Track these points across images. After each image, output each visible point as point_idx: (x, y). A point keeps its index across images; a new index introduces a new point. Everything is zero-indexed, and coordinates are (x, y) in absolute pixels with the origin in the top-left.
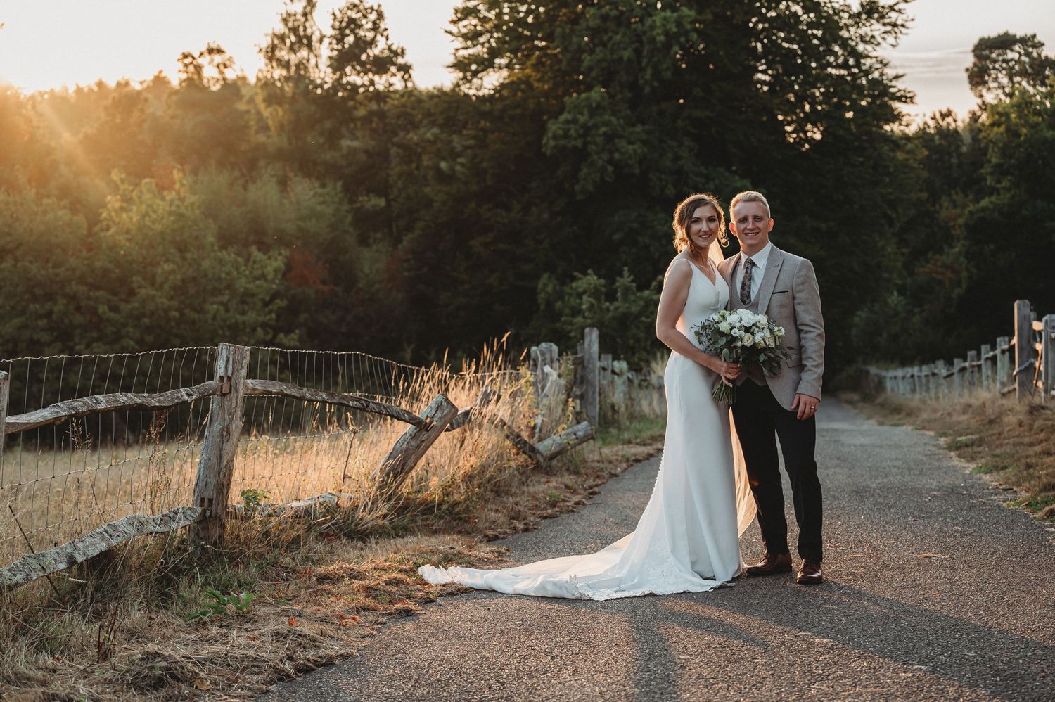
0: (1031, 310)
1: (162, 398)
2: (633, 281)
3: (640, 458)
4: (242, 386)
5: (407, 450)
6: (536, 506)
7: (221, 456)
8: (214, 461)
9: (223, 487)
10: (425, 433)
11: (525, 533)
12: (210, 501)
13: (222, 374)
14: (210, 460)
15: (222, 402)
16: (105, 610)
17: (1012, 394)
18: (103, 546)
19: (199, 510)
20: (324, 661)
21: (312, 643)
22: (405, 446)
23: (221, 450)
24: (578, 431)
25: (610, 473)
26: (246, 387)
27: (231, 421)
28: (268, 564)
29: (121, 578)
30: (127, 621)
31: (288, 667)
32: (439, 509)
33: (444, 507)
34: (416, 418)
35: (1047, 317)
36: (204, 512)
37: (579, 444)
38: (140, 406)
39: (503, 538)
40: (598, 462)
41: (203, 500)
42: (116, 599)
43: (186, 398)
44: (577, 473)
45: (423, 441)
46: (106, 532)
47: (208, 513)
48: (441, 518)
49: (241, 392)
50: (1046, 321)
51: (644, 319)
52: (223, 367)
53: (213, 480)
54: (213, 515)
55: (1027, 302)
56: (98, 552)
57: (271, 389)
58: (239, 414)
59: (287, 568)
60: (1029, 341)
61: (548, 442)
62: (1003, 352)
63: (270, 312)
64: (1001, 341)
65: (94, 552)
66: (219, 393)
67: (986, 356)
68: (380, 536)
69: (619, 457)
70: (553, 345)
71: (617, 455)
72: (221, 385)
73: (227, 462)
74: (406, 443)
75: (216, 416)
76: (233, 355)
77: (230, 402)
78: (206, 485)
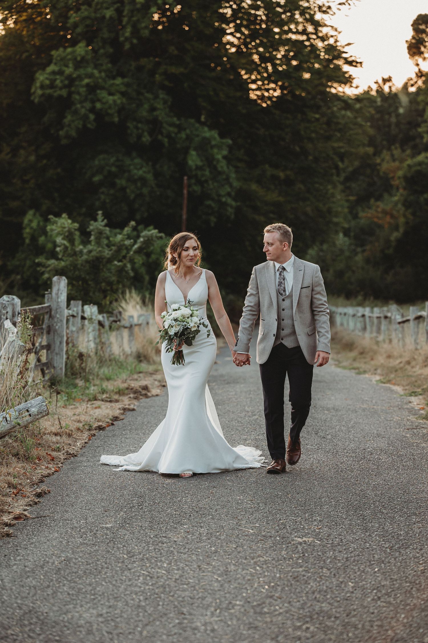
2: (106, 225)
3: (104, 425)
24: (31, 406)
25: (68, 453)
37: (34, 421)
40: (56, 434)
44: (27, 458)
51: (116, 262)
69: (80, 425)
70: (14, 297)
71: (79, 421)
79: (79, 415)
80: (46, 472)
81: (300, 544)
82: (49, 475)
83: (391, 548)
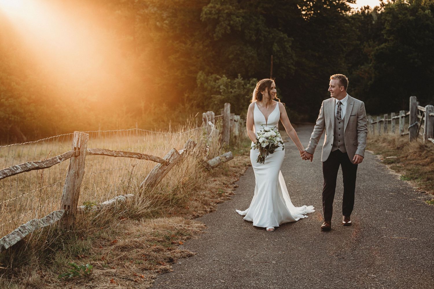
0: (417, 101)
1: (47, 162)
2: (242, 80)
4: (85, 152)
5: (157, 174)
6: (213, 196)
7: (74, 185)
8: (71, 187)
9: (75, 201)
10: (166, 166)
11: (211, 213)
12: (69, 206)
13: (75, 147)
14: (69, 187)
15: (75, 160)
16: (20, 272)
17: (407, 135)
18: (18, 238)
19: (63, 211)
22: (156, 172)
23: (74, 183)
24: (227, 155)
25: (240, 174)
26: (87, 152)
28: (96, 237)
29: (27, 253)
30: (30, 279)
32: (172, 202)
33: (174, 201)
34: (162, 160)
35: (427, 106)
36: (66, 212)
37: (227, 161)
38: (37, 168)
39: (201, 216)
40: (234, 167)
41: (65, 206)
42: (25, 265)
43: (59, 160)
44: (226, 175)
45: (165, 170)
46: (20, 230)
47: (68, 212)
48: (173, 206)
49: (85, 155)
50: (427, 108)
51: (247, 97)
52: (76, 143)
53: (70, 197)
54: (70, 213)
55: (415, 97)
56: (16, 242)
57: (98, 153)
58: (83, 166)
59: (105, 239)
60: (416, 114)
61: (213, 160)
62: (402, 117)
64: (401, 113)
65: (14, 243)
66: (74, 156)
67: (394, 117)
68: (146, 217)
69: (242, 164)
70: (212, 112)
71: (241, 163)
72: (76, 152)
73: (77, 188)
74: (157, 171)
75: (72, 166)
76: (81, 137)
77: (79, 159)
78: (67, 199)
79: (240, 160)
80: (235, 180)
81: (337, 202)
82: (236, 181)
83: (370, 204)
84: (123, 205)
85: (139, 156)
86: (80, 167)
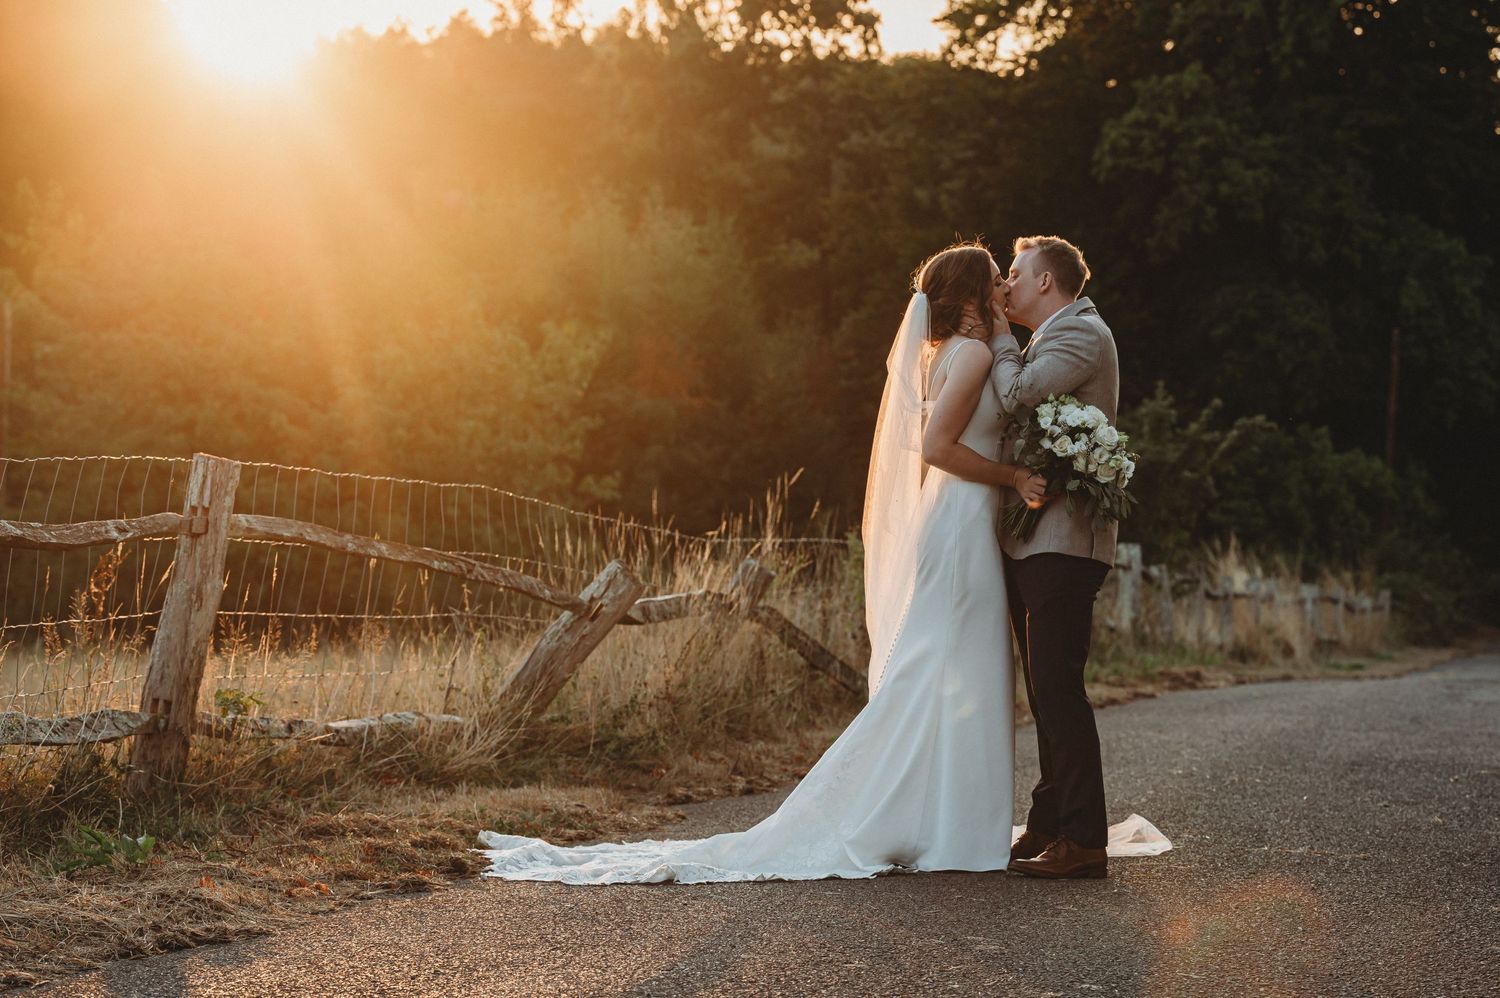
1: (66, 532)
4: (226, 524)
5: (558, 649)
7: (186, 633)
8: (176, 639)
9: (188, 686)
10: (588, 624)
11: (745, 798)
12: (168, 704)
13: (194, 503)
14: (169, 638)
15: (193, 547)
19: (147, 717)
20: (212, 936)
21: (212, 912)
22: (554, 644)
26: (233, 526)
27: (205, 578)
31: (147, 941)
32: (598, 747)
33: (612, 746)
34: (567, 597)
36: (155, 721)
38: (18, 541)
39: (701, 801)
41: (156, 701)
43: (115, 534)
45: (584, 636)
47: (162, 723)
48: (600, 762)
49: (224, 531)
52: (197, 491)
53: (172, 671)
54: (170, 726)
57: (279, 532)
58: (219, 568)
63: (573, 438)
66: (187, 532)
68: (477, 783)
72: (192, 520)
73: (197, 643)
74: (556, 638)
75: (182, 569)
76: (214, 472)
77: (205, 547)
78: (162, 678)
84: (398, 735)
85: (460, 567)
86: (208, 573)
